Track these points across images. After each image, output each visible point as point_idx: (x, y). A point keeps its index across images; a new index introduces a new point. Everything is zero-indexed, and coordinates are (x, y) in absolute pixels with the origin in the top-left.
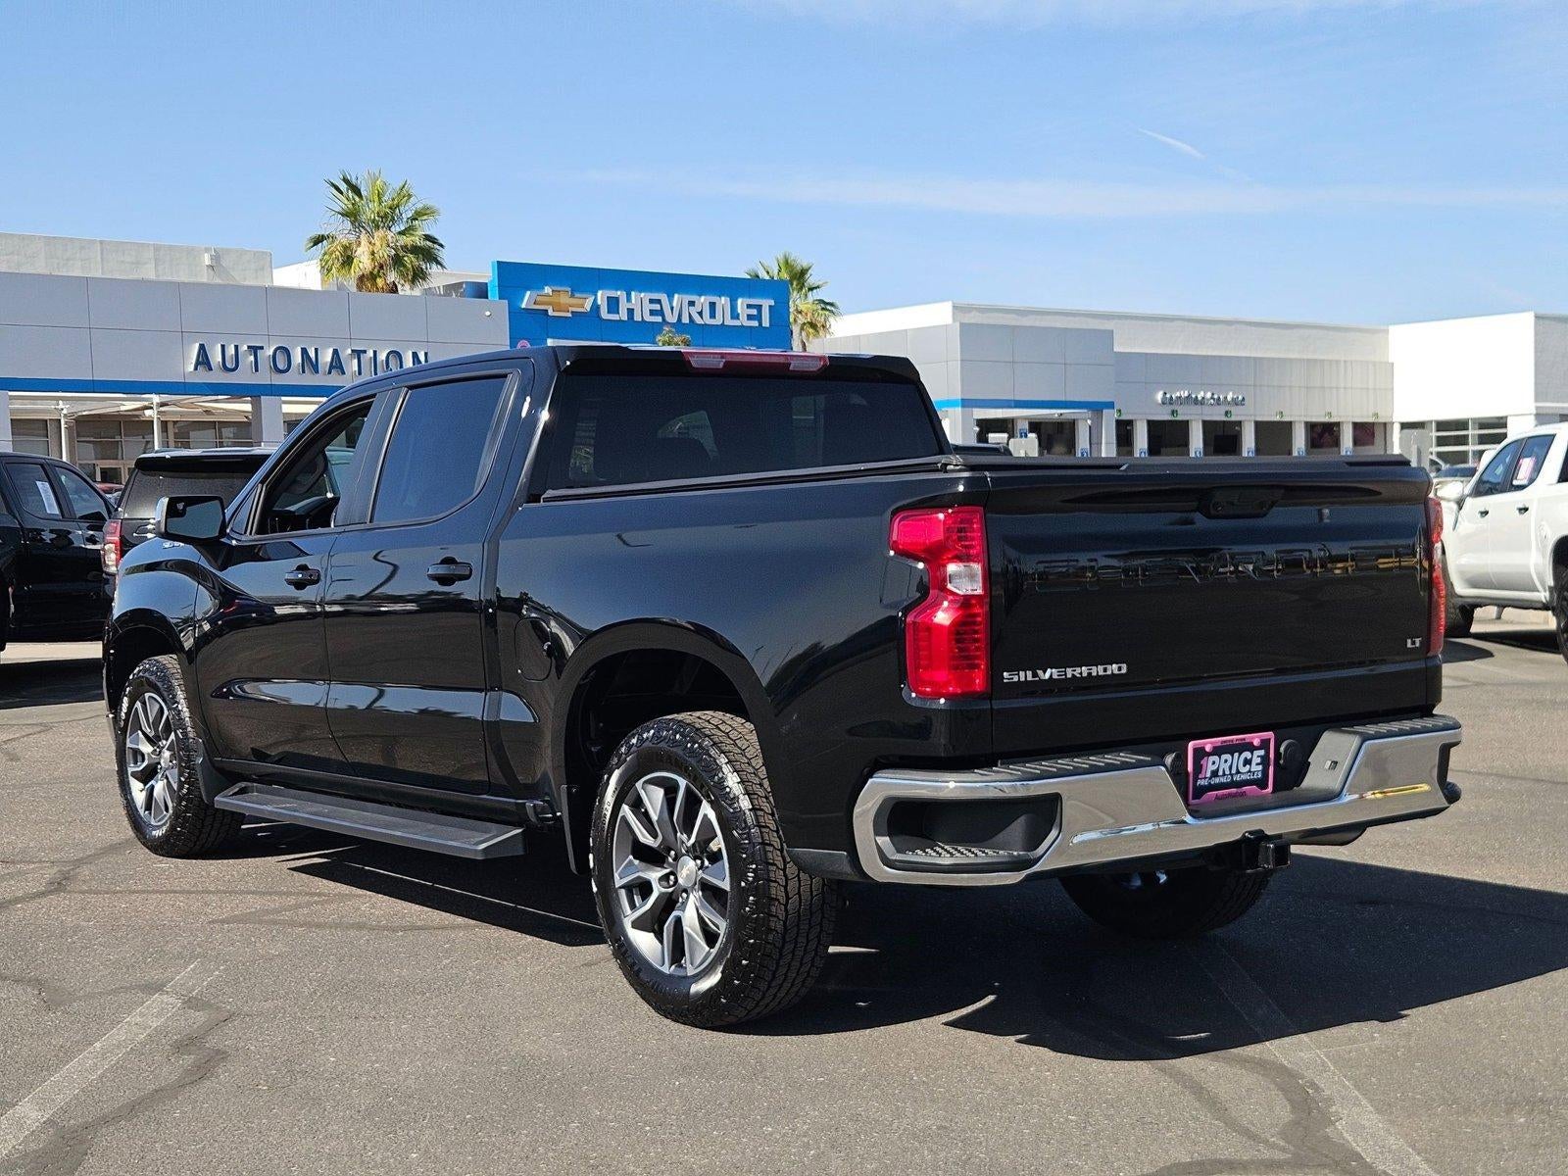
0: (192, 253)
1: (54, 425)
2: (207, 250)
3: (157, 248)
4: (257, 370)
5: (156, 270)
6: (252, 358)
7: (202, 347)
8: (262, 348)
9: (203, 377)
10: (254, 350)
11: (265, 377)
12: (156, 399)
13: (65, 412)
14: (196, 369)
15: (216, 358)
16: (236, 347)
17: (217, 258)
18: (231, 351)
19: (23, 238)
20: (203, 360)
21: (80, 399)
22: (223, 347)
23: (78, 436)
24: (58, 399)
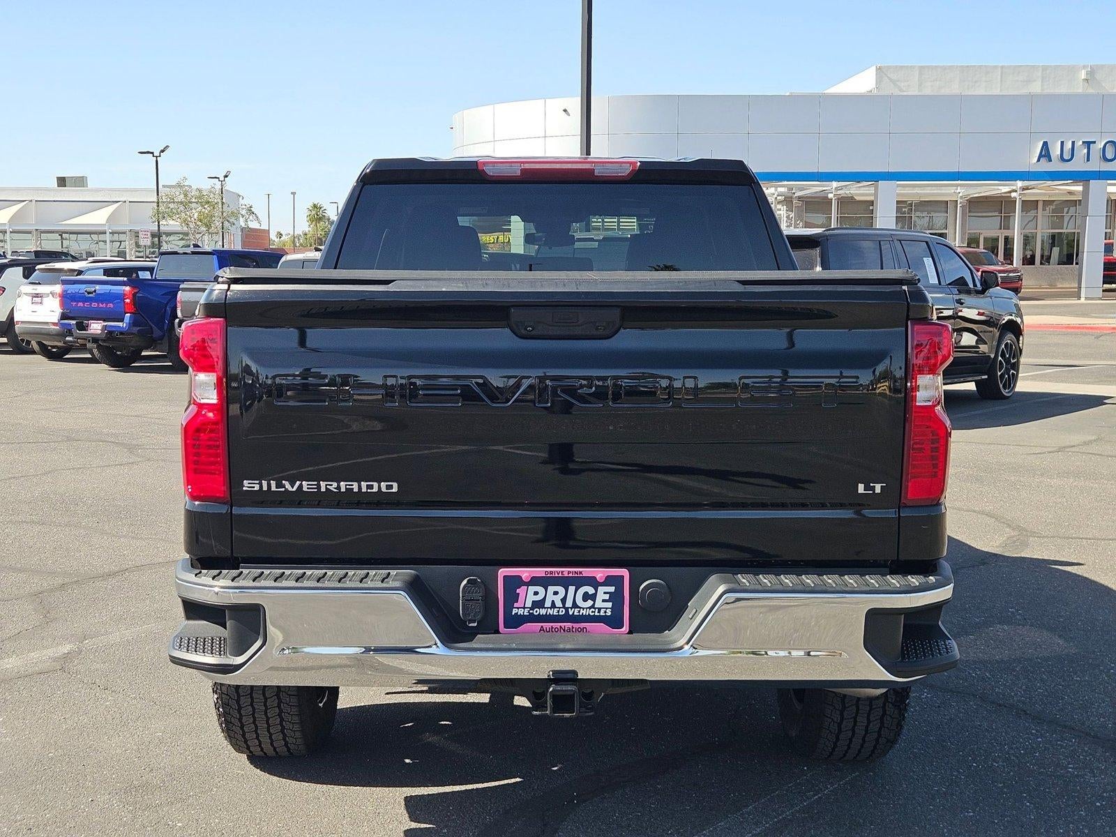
0: (1072, 70)
1: (954, 204)
2: (1084, 67)
3: (1045, 68)
4: (1088, 160)
5: (1042, 86)
6: (1086, 151)
7: (1045, 144)
8: (1095, 142)
9: (1045, 166)
10: (1088, 144)
11: (1096, 165)
12: (1020, 184)
13: (961, 195)
14: (1038, 160)
15: (1055, 151)
16: (1073, 143)
17: (1092, 73)
18: (1068, 146)
19: (944, 68)
20: (1045, 154)
21: (971, 185)
22: (1062, 143)
23: (969, 212)
24: (957, 185)
